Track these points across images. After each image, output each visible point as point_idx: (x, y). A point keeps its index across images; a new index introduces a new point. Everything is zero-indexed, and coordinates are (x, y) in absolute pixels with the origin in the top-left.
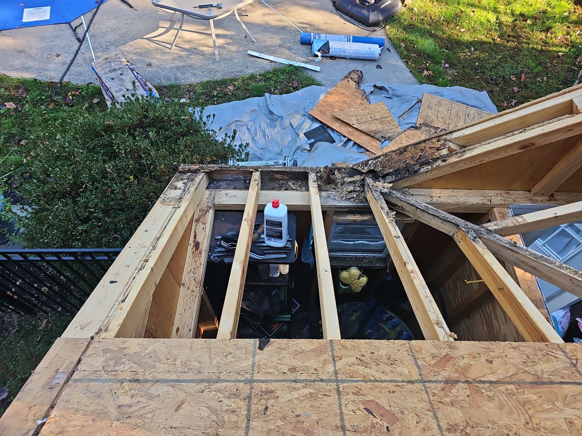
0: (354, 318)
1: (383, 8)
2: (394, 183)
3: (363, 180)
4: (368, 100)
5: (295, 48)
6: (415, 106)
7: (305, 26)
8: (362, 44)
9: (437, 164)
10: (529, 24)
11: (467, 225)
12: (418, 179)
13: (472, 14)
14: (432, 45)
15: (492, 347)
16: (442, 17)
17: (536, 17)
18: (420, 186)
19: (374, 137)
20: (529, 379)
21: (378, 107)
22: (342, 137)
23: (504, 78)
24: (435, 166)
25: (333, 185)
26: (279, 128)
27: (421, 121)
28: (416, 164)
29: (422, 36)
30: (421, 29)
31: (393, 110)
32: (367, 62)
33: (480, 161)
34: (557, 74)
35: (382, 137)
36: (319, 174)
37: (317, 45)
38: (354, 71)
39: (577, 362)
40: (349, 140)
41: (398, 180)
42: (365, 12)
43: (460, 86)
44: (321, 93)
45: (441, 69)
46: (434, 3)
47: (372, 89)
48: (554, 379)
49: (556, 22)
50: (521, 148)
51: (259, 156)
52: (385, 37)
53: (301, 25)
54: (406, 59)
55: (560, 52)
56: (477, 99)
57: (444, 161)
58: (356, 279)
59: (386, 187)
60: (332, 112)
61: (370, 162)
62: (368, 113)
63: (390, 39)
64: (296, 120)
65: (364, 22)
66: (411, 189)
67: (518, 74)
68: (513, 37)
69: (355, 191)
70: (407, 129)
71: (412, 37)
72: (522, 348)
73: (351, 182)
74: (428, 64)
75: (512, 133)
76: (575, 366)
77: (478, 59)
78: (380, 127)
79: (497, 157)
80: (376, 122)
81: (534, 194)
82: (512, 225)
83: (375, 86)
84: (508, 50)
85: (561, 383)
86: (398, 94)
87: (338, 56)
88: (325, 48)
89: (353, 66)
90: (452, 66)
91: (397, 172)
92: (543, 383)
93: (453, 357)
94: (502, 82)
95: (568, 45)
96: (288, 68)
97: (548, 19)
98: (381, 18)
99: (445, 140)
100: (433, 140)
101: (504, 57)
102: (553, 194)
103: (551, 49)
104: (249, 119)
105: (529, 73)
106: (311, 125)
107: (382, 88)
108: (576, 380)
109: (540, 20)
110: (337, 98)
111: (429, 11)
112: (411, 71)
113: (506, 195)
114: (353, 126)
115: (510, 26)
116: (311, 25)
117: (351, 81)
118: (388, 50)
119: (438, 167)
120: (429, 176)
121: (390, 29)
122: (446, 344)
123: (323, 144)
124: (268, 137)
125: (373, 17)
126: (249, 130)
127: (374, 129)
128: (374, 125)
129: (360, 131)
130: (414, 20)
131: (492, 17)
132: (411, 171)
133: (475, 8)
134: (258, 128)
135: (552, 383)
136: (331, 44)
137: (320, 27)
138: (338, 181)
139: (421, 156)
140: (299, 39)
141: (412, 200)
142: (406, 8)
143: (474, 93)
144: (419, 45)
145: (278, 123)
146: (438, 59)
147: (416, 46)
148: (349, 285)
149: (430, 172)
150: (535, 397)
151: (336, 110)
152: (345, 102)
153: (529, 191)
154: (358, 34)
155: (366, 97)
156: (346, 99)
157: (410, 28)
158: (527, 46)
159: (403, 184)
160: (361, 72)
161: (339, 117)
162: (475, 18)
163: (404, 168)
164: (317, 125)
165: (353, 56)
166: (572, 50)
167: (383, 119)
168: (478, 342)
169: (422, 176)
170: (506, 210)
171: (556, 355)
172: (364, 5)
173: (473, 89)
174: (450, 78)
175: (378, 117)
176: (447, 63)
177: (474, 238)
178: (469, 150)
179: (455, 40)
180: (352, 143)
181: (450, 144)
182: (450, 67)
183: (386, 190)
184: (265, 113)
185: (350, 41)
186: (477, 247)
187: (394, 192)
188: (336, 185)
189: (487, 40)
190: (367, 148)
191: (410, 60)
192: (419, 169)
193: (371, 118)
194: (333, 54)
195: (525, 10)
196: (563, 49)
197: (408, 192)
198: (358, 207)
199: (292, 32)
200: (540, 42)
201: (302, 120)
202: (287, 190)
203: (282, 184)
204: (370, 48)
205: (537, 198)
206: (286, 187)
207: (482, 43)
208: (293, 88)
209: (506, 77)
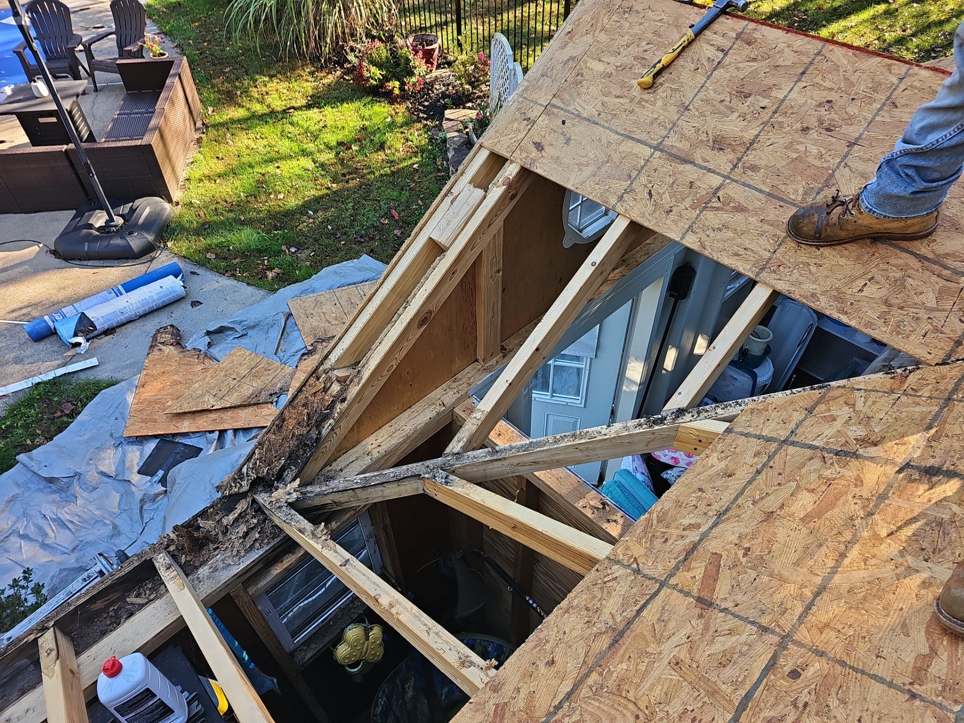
0: (410, 694)
1: (143, 223)
2: (301, 476)
3: (254, 501)
4: (212, 358)
5: (28, 352)
6: (288, 326)
7: (24, 311)
8: (144, 288)
9: (338, 410)
10: (356, 151)
11: (428, 467)
12: (329, 447)
13: (278, 171)
14: (252, 235)
15: (542, 635)
16: (242, 194)
17: (358, 139)
18: (342, 450)
19: (259, 404)
20: (604, 642)
21: (234, 357)
22: (208, 435)
23: (374, 227)
24: (336, 415)
25: (211, 545)
26: (85, 494)
27: (310, 340)
28: (310, 430)
29: (230, 231)
30: (222, 223)
31: (260, 349)
32: (173, 308)
33: (388, 371)
34: (428, 191)
35: (271, 395)
36: (172, 548)
37: (66, 330)
38: (158, 331)
39: (638, 565)
40: (222, 432)
41: (303, 468)
42: (117, 241)
43: (328, 265)
44: (125, 393)
45: (289, 258)
46: (218, 182)
47: (207, 339)
48: (629, 614)
49: (385, 134)
50: (421, 325)
51: (76, 565)
52: (176, 260)
53: (15, 314)
54: (228, 271)
55: (414, 164)
56: (360, 269)
57: (343, 400)
58: (363, 644)
59: (292, 491)
60: (164, 410)
61: (244, 470)
62: (226, 376)
63: (184, 257)
64: (109, 461)
65: (125, 256)
66: (334, 464)
67: (387, 213)
68: (349, 173)
69: (253, 529)
70: (298, 363)
71: (216, 240)
72: (575, 603)
73: (236, 520)
74: (266, 261)
75: (397, 315)
76: (637, 571)
77: (328, 221)
78: (257, 384)
79: (404, 353)
80: (247, 380)
81: (483, 361)
82: (475, 428)
83: (208, 333)
84: (354, 192)
85: (639, 612)
86: (252, 324)
87: (115, 324)
88: (85, 326)
89: (151, 325)
90: (300, 247)
91: (292, 458)
92: (621, 634)
93: (506, 704)
94: (376, 233)
95: (416, 152)
96: (36, 392)
97: (374, 133)
98: (150, 238)
99: (326, 372)
100: (310, 382)
101: (357, 203)
102: (502, 346)
103: (401, 166)
104: (14, 518)
105: (398, 205)
106: (142, 452)
107: (221, 330)
108: (649, 592)
109: (365, 140)
110: (157, 385)
111: (217, 195)
112: (248, 284)
113: (456, 384)
114: (214, 408)
115: (336, 163)
116: (35, 304)
117: (163, 348)
118: (193, 273)
119: (343, 414)
120: (341, 432)
121: (175, 244)
122: (488, 689)
123: (180, 469)
124: (72, 522)
125: (135, 242)
126: (24, 537)
127: (250, 392)
128: (246, 387)
129: (230, 408)
130: (203, 216)
131: (307, 163)
132: (310, 444)
133: (277, 162)
134: (41, 522)
135: (629, 623)
136: (90, 314)
137: (55, 299)
138: (213, 533)
139: (308, 414)
140: (27, 336)
141: (338, 483)
142: (180, 206)
143: (352, 264)
144: (234, 244)
145: (76, 488)
146: (276, 248)
147: (231, 248)
148: (361, 660)
149: (336, 426)
150: (624, 666)
151: (169, 404)
152: (175, 383)
153: (477, 361)
154: (129, 276)
155: (206, 355)
156: (176, 377)
157: (205, 229)
158: (372, 176)
159: (313, 467)
160: (172, 326)
161: (181, 411)
162: (286, 174)
163: (298, 446)
164: (151, 446)
165: (141, 311)
166: (424, 155)
167: (254, 371)
168: (523, 645)
169: (332, 439)
170: (469, 401)
171: (614, 576)
172: (108, 232)
173: (347, 260)
174: (308, 264)
175: (243, 371)
176: (291, 246)
177: (446, 478)
178: (364, 366)
179: (280, 213)
180: (230, 433)
181: (335, 372)
182: (298, 249)
183: (295, 496)
184: (39, 489)
185: (121, 294)
186: (455, 489)
187: (309, 488)
188: (215, 540)
189: (320, 193)
190: (258, 425)
191: (236, 271)
192: (320, 433)
193: (235, 379)
194: (106, 326)
195: (340, 137)
196: (415, 160)
197: (332, 470)
198: (274, 549)
199: (6, 332)
200: (384, 164)
201: (119, 455)
202: (131, 614)
203: (116, 611)
204: (161, 287)
205: (491, 363)
206: (128, 610)
207: (317, 200)
208: (68, 415)
209: (375, 224)
